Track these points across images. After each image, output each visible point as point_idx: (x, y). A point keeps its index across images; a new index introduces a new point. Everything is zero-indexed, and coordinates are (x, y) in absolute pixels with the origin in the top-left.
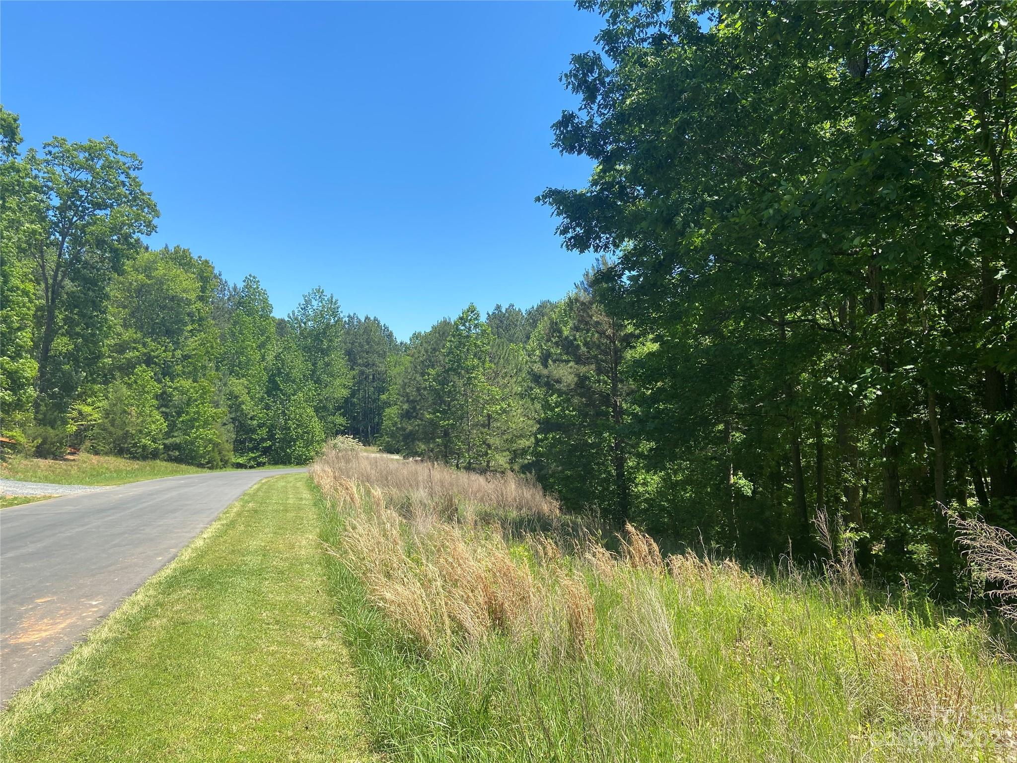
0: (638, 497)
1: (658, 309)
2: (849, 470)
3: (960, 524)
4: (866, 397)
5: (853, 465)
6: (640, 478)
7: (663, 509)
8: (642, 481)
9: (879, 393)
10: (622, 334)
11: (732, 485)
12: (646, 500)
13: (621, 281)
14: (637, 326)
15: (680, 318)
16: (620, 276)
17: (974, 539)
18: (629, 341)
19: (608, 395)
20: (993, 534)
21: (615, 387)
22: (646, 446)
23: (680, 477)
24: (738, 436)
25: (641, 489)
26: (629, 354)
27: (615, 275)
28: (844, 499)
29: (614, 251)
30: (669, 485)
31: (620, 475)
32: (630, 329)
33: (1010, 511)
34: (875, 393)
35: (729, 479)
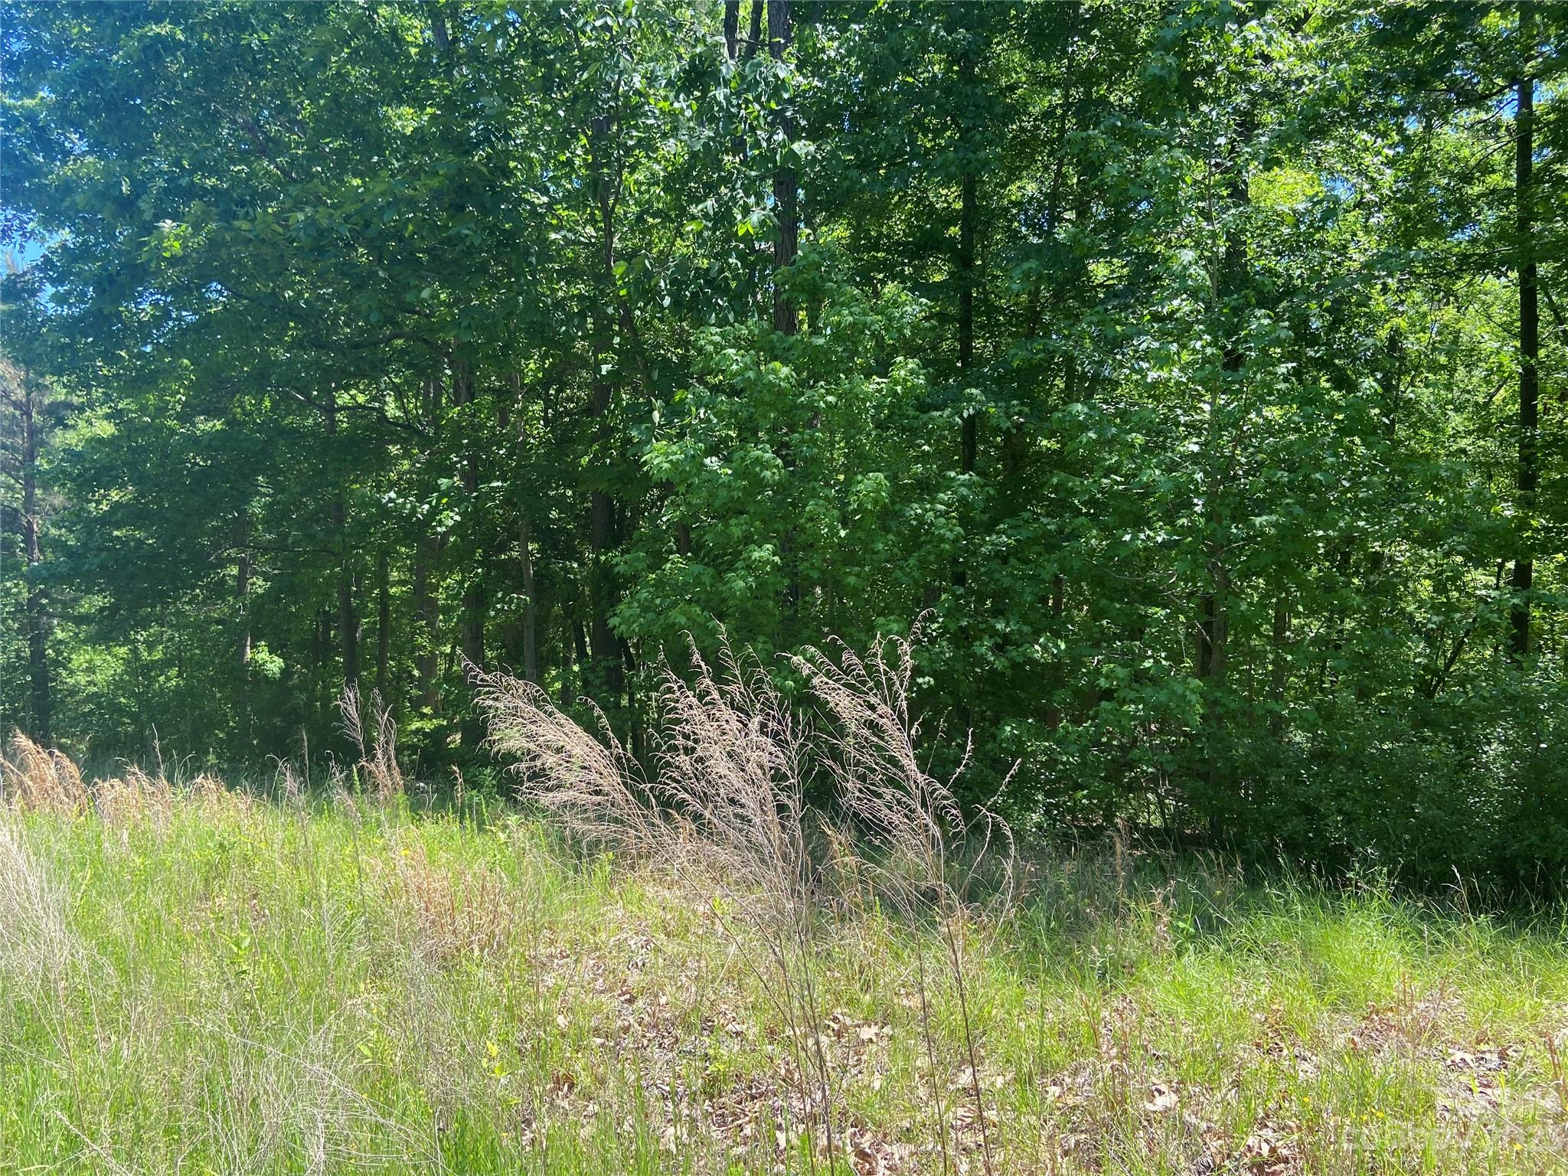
0: (73, 692)
1: (111, 359)
2: (423, 633)
3: (482, 680)
4: (440, 523)
5: (431, 624)
6: (79, 660)
7: (120, 710)
8: (85, 665)
9: (458, 518)
10: (46, 402)
11: (249, 664)
12: (91, 698)
13: (37, 303)
14: (71, 389)
15: (155, 381)
16: (33, 293)
17: (496, 699)
18: (58, 415)
19: (16, 510)
20: (521, 691)
21: (29, 498)
22: (93, 603)
23: (157, 655)
24: (259, 585)
25: (82, 679)
26: (60, 438)
27: (23, 290)
28: (416, 673)
29: (22, 246)
30: (139, 669)
31: (38, 655)
32: (60, 394)
33: (603, 673)
34: (451, 518)
35: (243, 653)
